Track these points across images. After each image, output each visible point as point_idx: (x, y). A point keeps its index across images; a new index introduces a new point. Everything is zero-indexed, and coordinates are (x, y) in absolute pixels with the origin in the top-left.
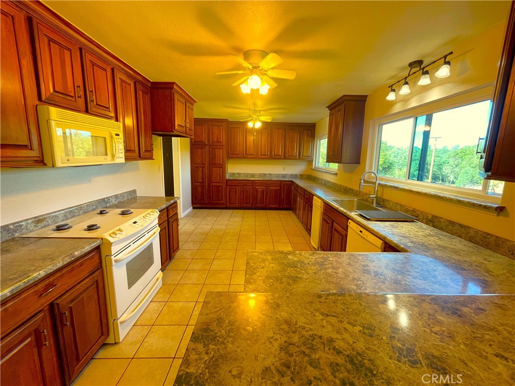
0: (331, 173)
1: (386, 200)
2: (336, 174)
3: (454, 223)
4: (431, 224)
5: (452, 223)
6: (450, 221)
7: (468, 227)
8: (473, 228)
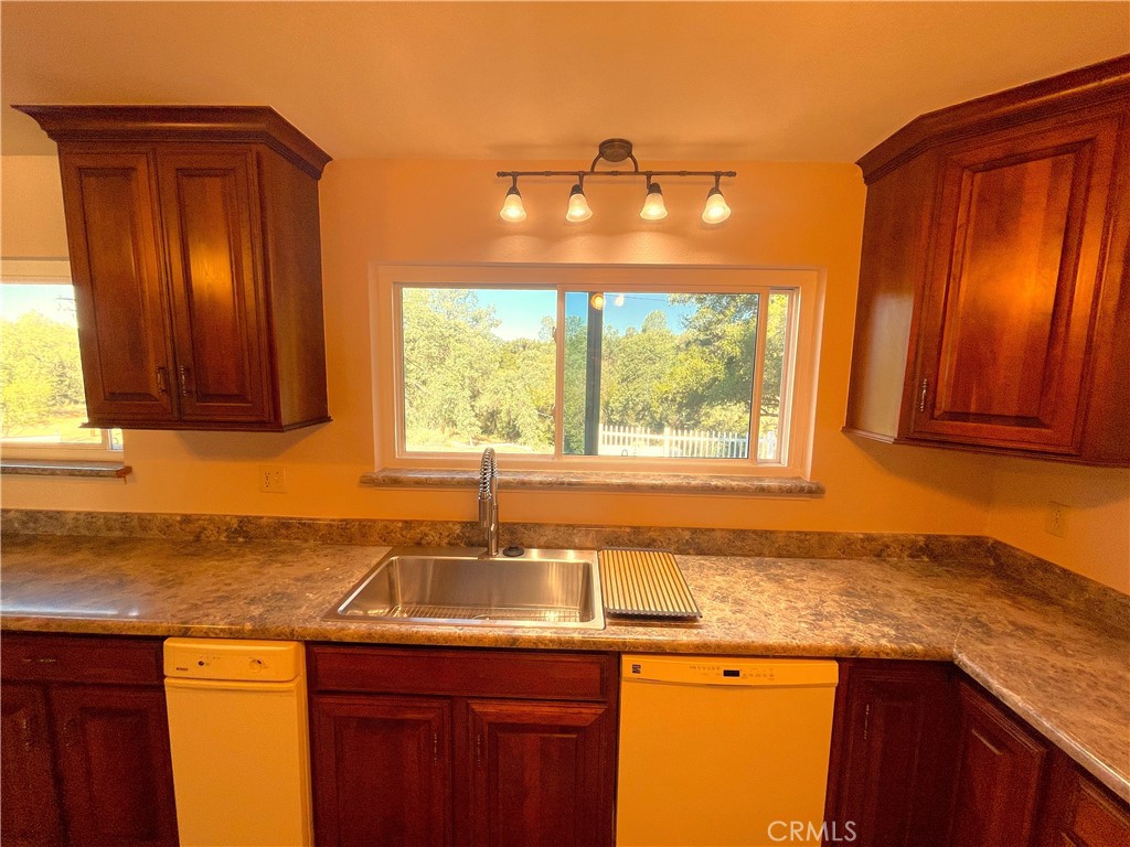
0: (98, 474)
1: (524, 525)
2: (124, 473)
3: (743, 531)
4: (691, 551)
5: (741, 534)
6: (734, 531)
7: (772, 532)
8: (781, 532)
